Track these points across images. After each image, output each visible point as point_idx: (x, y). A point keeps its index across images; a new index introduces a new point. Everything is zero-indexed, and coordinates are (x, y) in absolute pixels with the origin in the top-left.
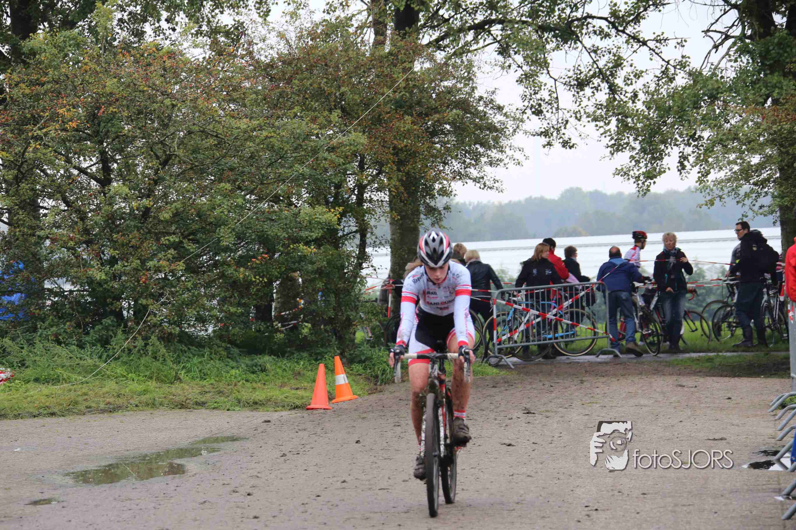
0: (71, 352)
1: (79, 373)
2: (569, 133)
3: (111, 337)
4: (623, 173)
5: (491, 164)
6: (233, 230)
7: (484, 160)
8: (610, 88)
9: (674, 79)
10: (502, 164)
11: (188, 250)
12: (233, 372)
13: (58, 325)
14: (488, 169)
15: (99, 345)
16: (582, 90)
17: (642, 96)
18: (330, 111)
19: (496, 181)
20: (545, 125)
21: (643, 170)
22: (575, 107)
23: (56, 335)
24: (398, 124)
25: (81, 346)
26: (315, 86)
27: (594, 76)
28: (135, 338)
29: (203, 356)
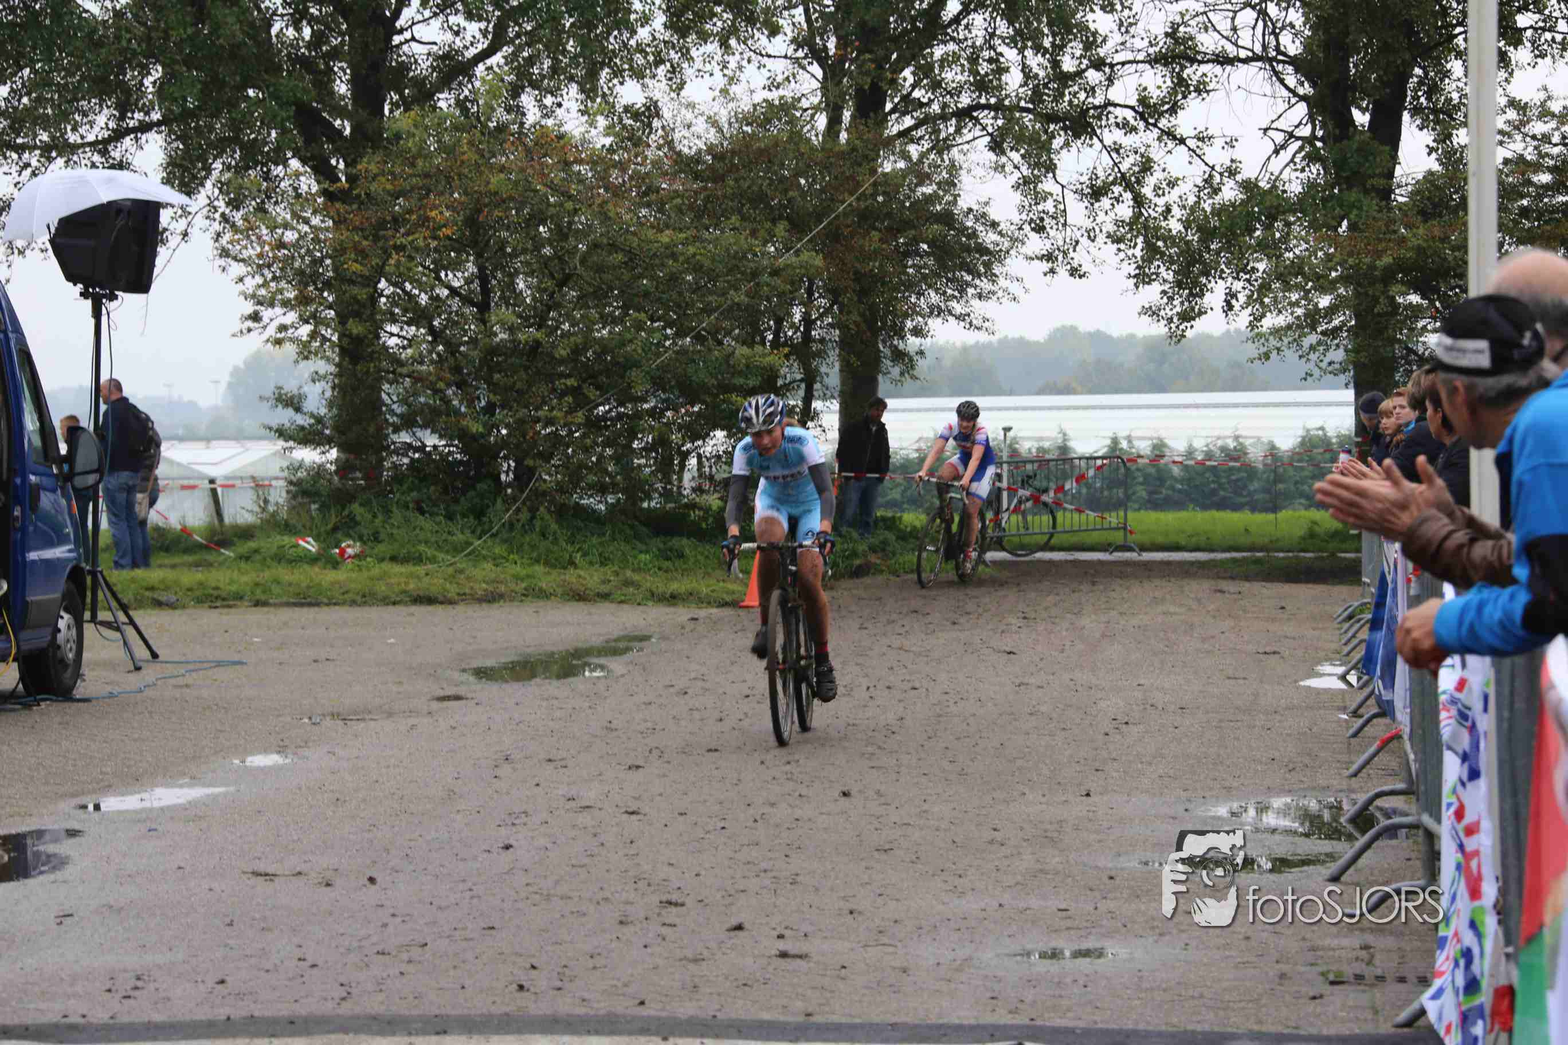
0: (439, 524)
1: (447, 552)
2: (1079, 257)
3: (488, 506)
4: (1152, 312)
5: (980, 296)
6: (648, 373)
7: (971, 291)
8: (1135, 199)
9: (1220, 190)
10: (995, 298)
11: (587, 397)
12: (643, 557)
13: (419, 490)
14: (976, 303)
15: (471, 519)
16: (1098, 200)
17: (1176, 211)
18: (774, 221)
19: (985, 320)
20: (1048, 246)
21: (1178, 309)
22: (1088, 224)
23: (418, 503)
24: (861, 242)
25: (450, 517)
26: (755, 188)
27: (1114, 183)
28: (518, 510)
29: (604, 534)
